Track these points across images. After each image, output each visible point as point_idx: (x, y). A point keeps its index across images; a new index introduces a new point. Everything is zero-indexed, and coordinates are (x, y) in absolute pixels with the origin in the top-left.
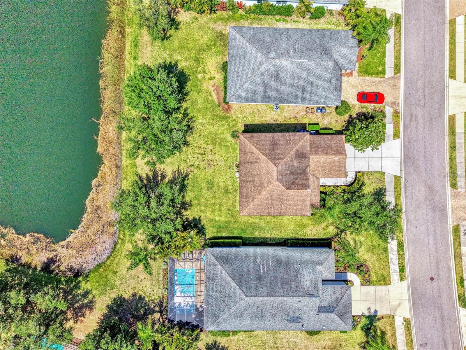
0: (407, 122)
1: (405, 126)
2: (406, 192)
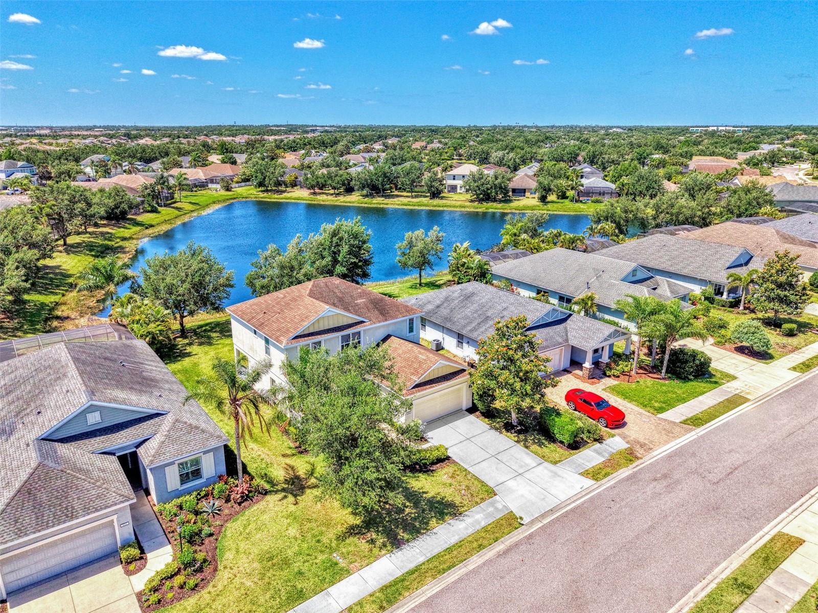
2: (501, 555)
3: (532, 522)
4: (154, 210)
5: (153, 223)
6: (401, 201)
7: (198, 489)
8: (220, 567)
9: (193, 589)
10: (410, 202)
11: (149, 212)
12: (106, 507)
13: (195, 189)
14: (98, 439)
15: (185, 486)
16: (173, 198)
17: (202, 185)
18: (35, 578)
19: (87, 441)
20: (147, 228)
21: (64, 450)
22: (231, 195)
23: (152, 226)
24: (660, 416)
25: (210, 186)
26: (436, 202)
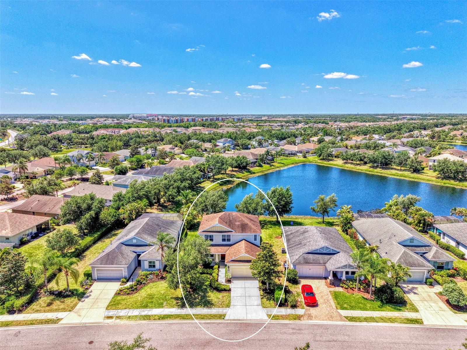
0: (291, 326)
1: (286, 324)
3: (227, 320)
4: (260, 166)
5: (255, 172)
6: (391, 172)
7: (152, 271)
8: (138, 292)
9: (127, 294)
10: (397, 173)
11: (257, 166)
12: (121, 265)
13: (289, 156)
14: (134, 247)
15: (150, 269)
16: (273, 160)
17: (293, 154)
18: (104, 278)
19: (131, 247)
20: (251, 174)
21: (124, 247)
22: (304, 160)
23: (254, 173)
24: (339, 311)
25: (298, 154)
26: (415, 175)
